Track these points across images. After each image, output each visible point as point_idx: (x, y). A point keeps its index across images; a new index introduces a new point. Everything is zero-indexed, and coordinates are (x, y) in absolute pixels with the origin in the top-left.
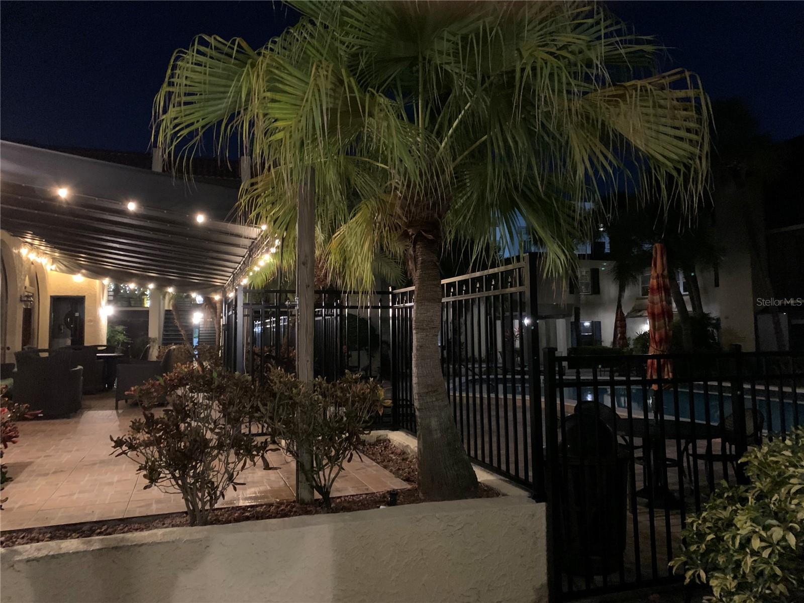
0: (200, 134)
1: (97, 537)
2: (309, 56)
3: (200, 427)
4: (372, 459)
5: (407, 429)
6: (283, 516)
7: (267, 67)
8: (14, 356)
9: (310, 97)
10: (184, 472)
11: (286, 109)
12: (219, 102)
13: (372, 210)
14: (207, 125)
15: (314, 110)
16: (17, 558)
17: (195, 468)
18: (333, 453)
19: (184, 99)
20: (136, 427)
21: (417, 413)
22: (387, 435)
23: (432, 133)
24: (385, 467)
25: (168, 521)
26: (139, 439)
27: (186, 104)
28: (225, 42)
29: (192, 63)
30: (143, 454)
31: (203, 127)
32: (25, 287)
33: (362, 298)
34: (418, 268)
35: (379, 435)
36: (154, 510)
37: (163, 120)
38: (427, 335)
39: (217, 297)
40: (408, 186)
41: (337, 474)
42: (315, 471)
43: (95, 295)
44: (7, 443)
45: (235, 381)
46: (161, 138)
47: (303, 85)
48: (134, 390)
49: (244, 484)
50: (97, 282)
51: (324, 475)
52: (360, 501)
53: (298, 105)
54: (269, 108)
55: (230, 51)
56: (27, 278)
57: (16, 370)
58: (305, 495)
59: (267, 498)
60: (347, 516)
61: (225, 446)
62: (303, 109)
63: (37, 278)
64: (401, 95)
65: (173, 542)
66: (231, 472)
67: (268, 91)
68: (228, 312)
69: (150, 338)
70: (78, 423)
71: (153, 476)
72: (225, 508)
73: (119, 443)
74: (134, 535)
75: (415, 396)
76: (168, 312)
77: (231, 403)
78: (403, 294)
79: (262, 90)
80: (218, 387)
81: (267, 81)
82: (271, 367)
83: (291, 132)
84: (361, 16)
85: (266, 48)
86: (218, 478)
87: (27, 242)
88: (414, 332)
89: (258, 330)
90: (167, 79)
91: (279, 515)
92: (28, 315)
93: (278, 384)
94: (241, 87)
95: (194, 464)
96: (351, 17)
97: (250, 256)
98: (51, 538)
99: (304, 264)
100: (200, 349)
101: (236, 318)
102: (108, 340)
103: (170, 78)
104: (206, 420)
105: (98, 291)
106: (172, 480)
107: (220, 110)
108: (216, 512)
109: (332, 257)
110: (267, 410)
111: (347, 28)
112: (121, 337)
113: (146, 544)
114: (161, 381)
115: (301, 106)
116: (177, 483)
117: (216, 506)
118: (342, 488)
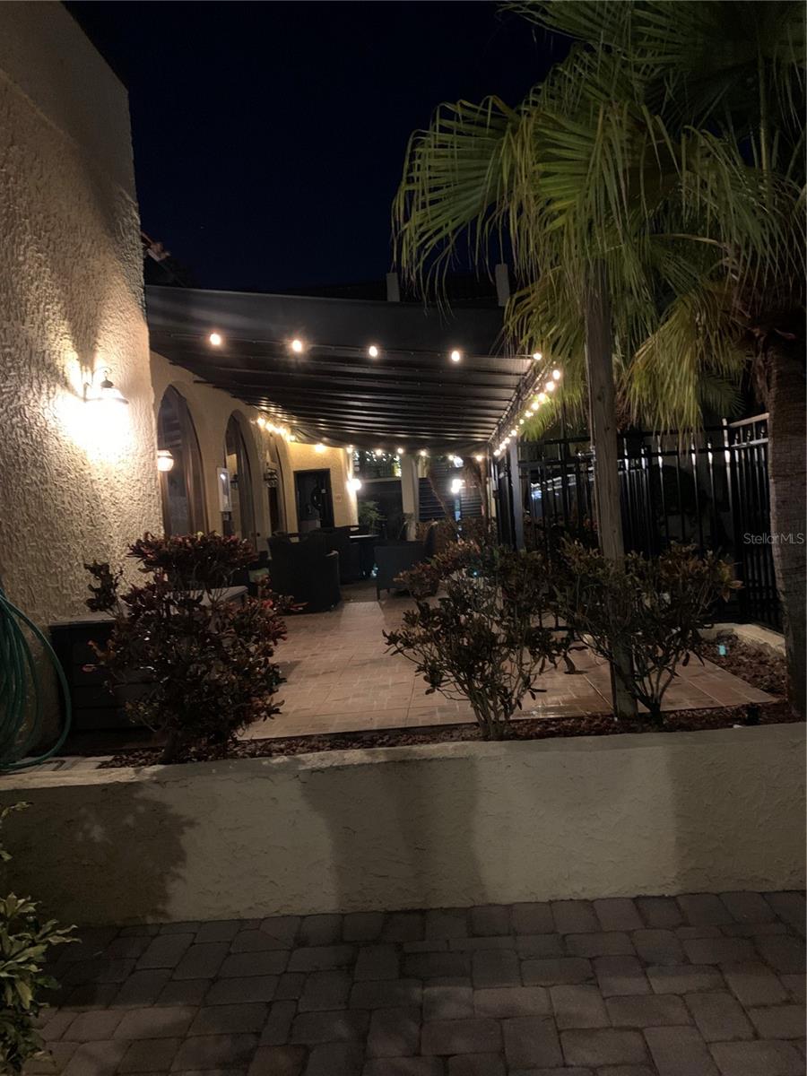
0: (452, 241)
1: (381, 749)
2: (588, 101)
3: (484, 618)
4: (713, 662)
5: (764, 621)
6: (599, 733)
7: (535, 128)
8: (266, 543)
9: (598, 158)
10: (469, 675)
11: (564, 183)
12: (473, 192)
13: (693, 308)
14: (459, 227)
15: (605, 176)
16: (302, 768)
17: (482, 669)
18: (660, 653)
19: (429, 197)
20: (411, 620)
21: (782, 598)
22: (732, 630)
23: (785, 174)
24: (735, 673)
25: (456, 733)
26: (414, 634)
27: (432, 202)
28: (476, 107)
29: (435, 147)
30: (421, 652)
31: (454, 232)
32: (268, 464)
33: (683, 438)
34: (772, 386)
35: (721, 629)
36: (438, 719)
37: (406, 230)
38: (792, 485)
39: (479, 458)
40: (753, 264)
41: (669, 681)
42: (637, 676)
43: (340, 466)
44: (277, 640)
45: (521, 561)
46: (404, 256)
47: (585, 143)
48: (404, 577)
49: (544, 691)
50: (340, 451)
51: (650, 682)
52: (703, 718)
53: (581, 175)
54: (541, 186)
55: (482, 117)
56: (268, 454)
57: (270, 558)
58: (626, 708)
59: (575, 709)
60: (689, 736)
61: (517, 643)
62: (590, 179)
63: (278, 451)
64: (732, 128)
65: (467, 759)
66: (527, 675)
67: (538, 163)
68: (499, 474)
69: (406, 514)
70: (339, 616)
71: (435, 680)
72: (522, 720)
73: (392, 639)
74: (422, 748)
75: (778, 574)
76: (422, 480)
77: (520, 588)
78: (746, 427)
79: (531, 163)
80: (502, 569)
81: (537, 149)
82: (566, 542)
83: (575, 213)
84: (664, 19)
85: (527, 103)
86: (512, 684)
87: (263, 411)
88: (771, 481)
89: (537, 495)
90: (405, 175)
91: (593, 732)
92: (274, 494)
93: (578, 564)
94: (501, 165)
95: (481, 664)
96: (648, 23)
97: (519, 398)
98: (332, 748)
99: (599, 398)
100: (465, 524)
101: (510, 482)
102: (360, 520)
103: (408, 173)
104: (490, 610)
105: (342, 461)
106: (457, 684)
107: (476, 201)
108: (512, 725)
109: (636, 386)
110: (565, 596)
111: (643, 43)
112: (374, 515)
113: (436, 759)
114: (433, 563)
115: (586, 175)
116: (463, 688)
117: (511, 718)
118: (677, 700)
